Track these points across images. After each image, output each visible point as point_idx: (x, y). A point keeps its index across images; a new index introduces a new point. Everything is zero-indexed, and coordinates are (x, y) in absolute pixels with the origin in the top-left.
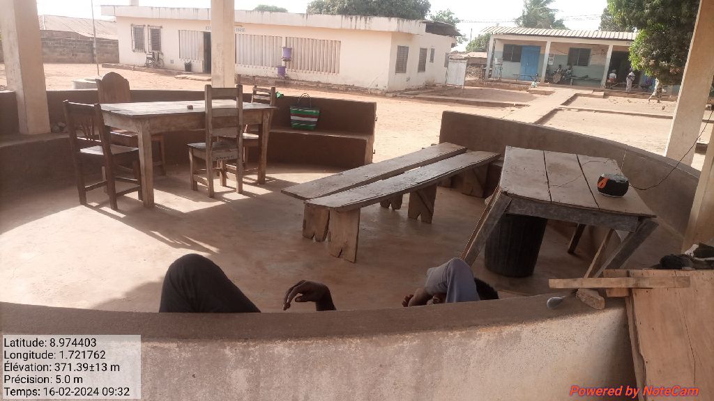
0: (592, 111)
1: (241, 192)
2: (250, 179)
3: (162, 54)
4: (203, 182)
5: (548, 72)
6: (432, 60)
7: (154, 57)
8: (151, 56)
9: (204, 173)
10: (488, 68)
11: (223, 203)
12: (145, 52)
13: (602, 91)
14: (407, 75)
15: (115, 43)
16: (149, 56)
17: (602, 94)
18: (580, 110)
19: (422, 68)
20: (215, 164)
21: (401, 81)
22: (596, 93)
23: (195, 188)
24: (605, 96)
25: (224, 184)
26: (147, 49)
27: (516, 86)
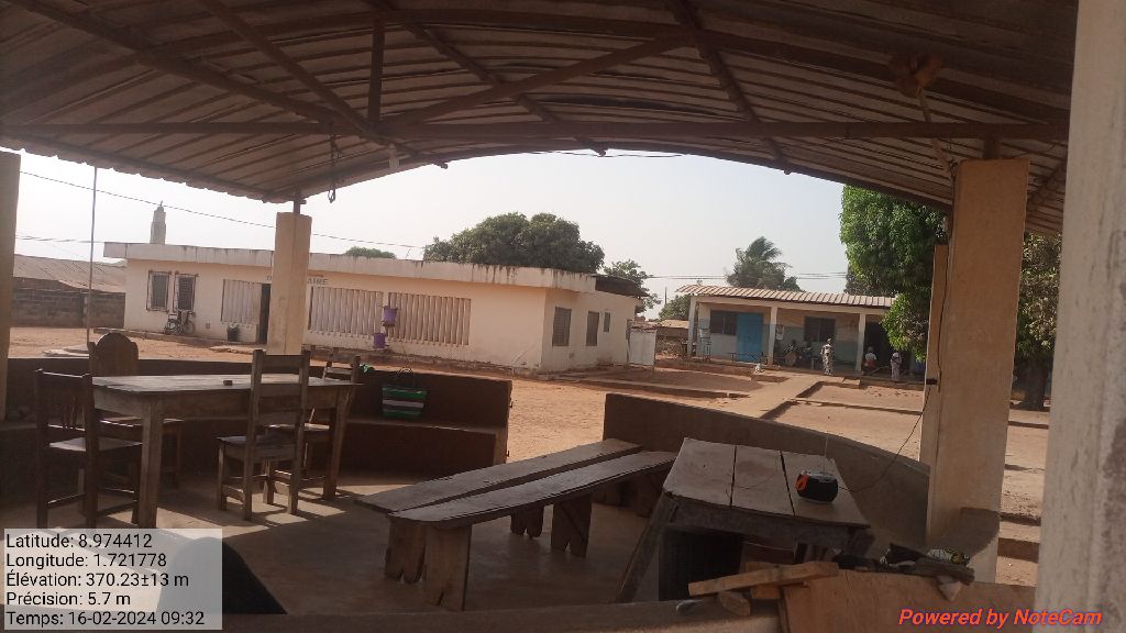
0: (842, 405)
1: (295, 512)
2: (312, 493)
3: (194, 314)
4: (237, 496)
5: (776, 350)
6: (607, 329)
7: (180, 317)
8: (175, 318)
9: (239, 484)
10: (689, 343)
11: (266, 528)
12: (167, 312)
13: (858, 378)
14: (570, 349)
15: (120, 298)
16: (171, 317)
17: (857, 382)
18: (824, 404)
19: (592, 339)
20: (258, 468)
21: (560, 358)
22: (848, 382)
23: (223, 506)
24: (862, 386)
25: (270, 501)
26: (170, 307)
27: (732, 368)
